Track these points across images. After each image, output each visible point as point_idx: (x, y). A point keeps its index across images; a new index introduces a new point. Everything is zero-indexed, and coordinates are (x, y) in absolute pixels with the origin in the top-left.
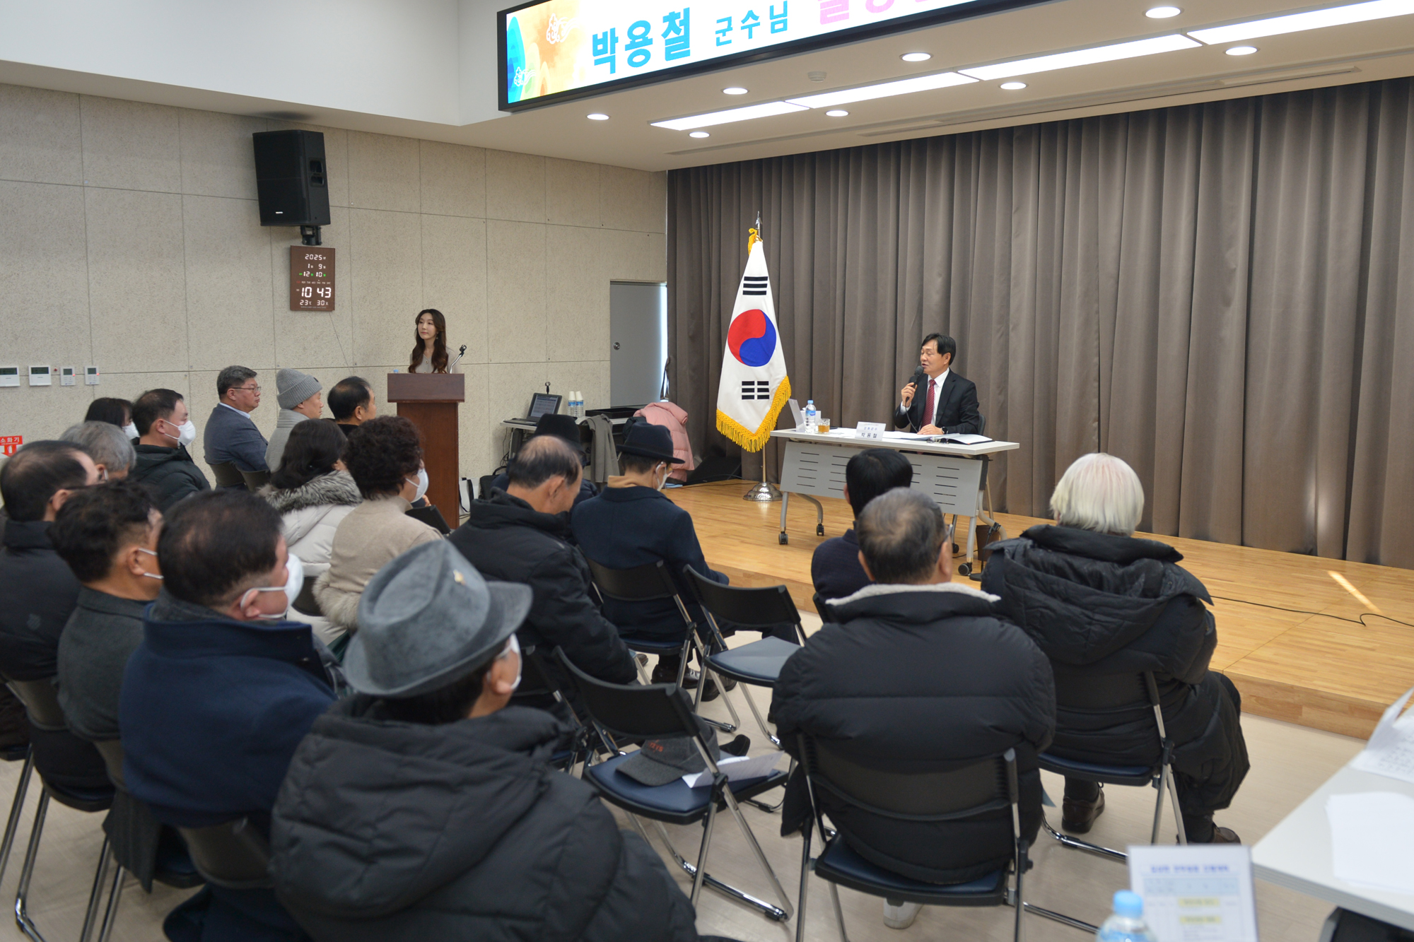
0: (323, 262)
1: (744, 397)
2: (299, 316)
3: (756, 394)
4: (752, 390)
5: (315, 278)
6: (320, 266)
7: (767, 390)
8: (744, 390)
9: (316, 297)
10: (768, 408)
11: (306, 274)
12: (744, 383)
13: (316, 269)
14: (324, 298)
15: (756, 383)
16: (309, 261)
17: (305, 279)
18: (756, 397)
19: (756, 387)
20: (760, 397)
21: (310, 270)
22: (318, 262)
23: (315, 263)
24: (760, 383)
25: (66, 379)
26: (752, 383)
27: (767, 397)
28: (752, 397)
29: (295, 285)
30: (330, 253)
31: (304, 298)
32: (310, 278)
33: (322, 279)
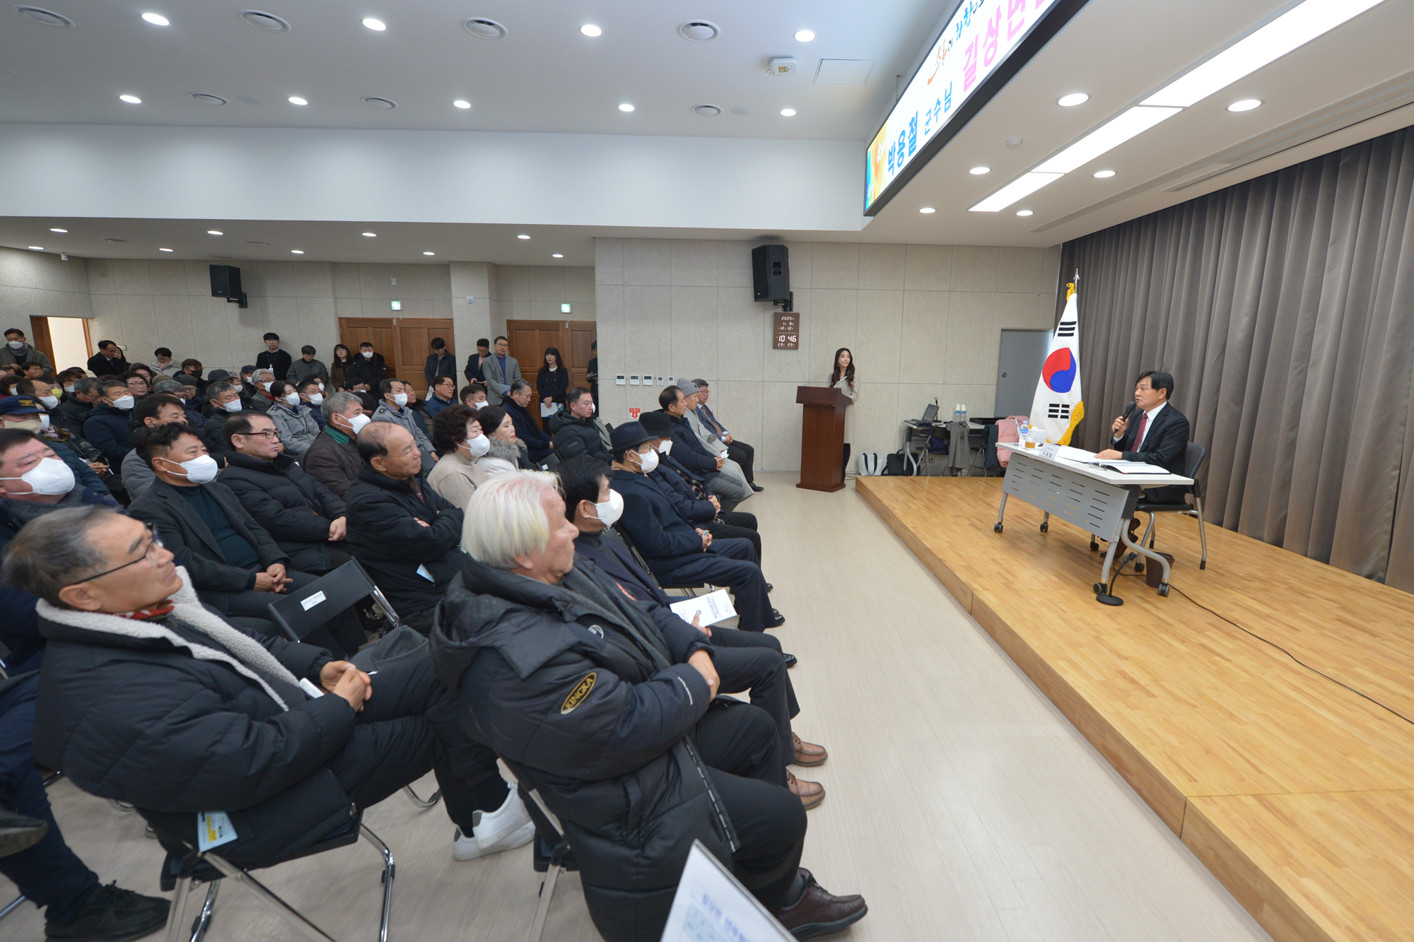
0: (792, 321)
1: (1050, 416)
2: (778, 352)
3: (1060, 414)
4: (1057, 411)
5: (787, 331)
6: (791, 323)
7: (1067, 412)
8: (1050, 411)
9: (787, 341)
10: (1068, 426)
11: (782, 328)
12: (1051, 405)
13: (788, 325)
14: (792, 342)
15: (1061, 406)
16: (784, 321)
17: (782, 331)
18: (1059, 417)
19: (1060, 408)
20: (1062, 417)
21: (784, 326)
22: (789, 321)
23: (787, 322)
24: (1063, 406)
25: (647, 382)
26: (1058, 406)
27: (1067, 417)
28: (1056, 416)
29: (776, 333)
30: (797, 316)
31: (781, 342)
32: (784, 331)
33: (791, 331)
